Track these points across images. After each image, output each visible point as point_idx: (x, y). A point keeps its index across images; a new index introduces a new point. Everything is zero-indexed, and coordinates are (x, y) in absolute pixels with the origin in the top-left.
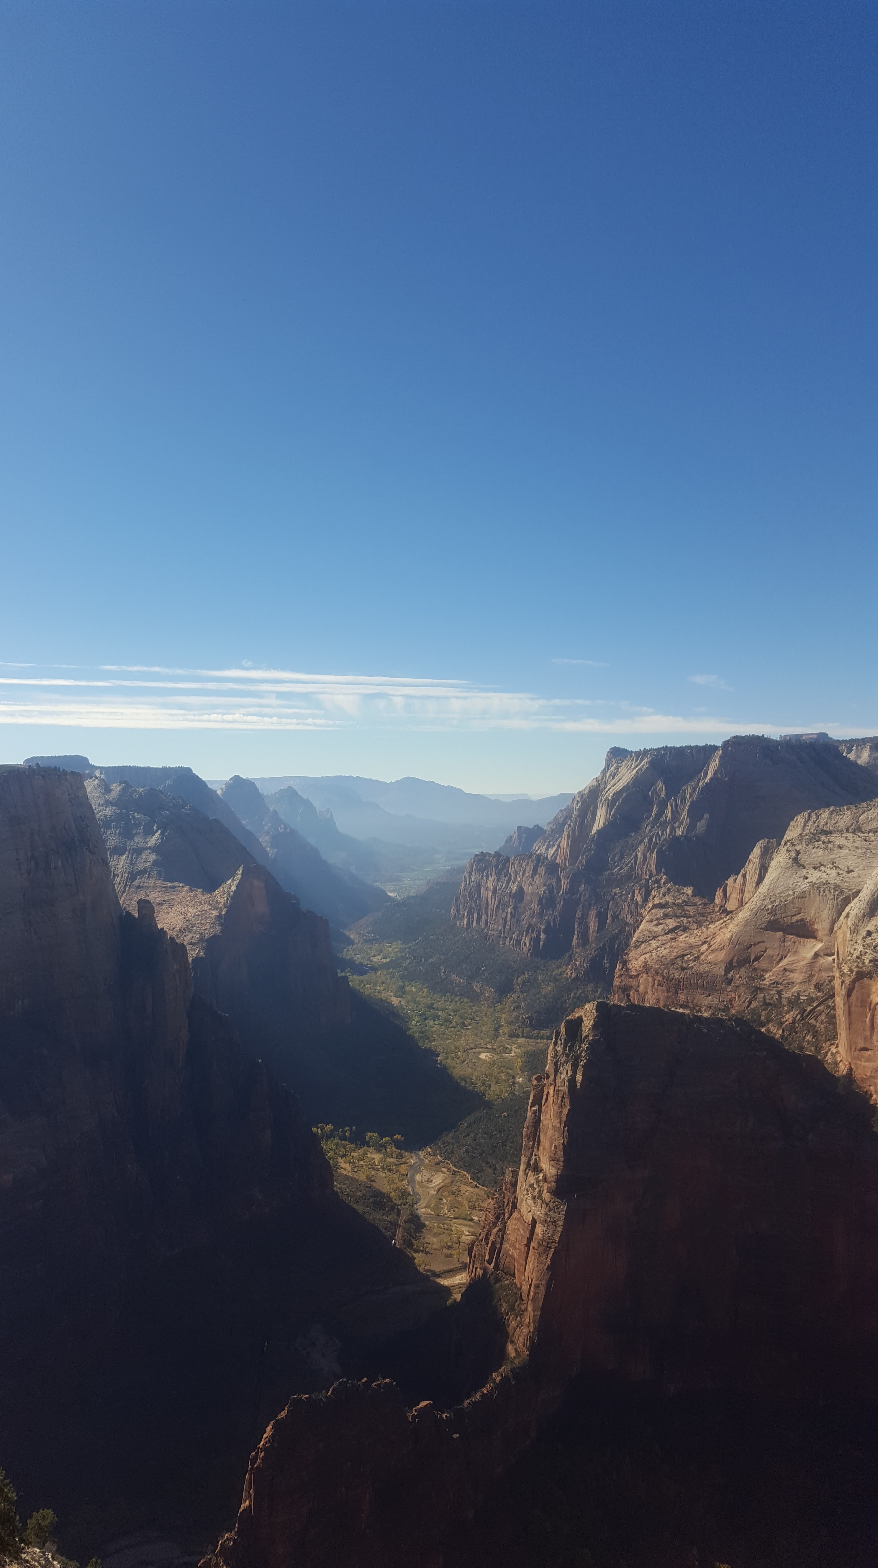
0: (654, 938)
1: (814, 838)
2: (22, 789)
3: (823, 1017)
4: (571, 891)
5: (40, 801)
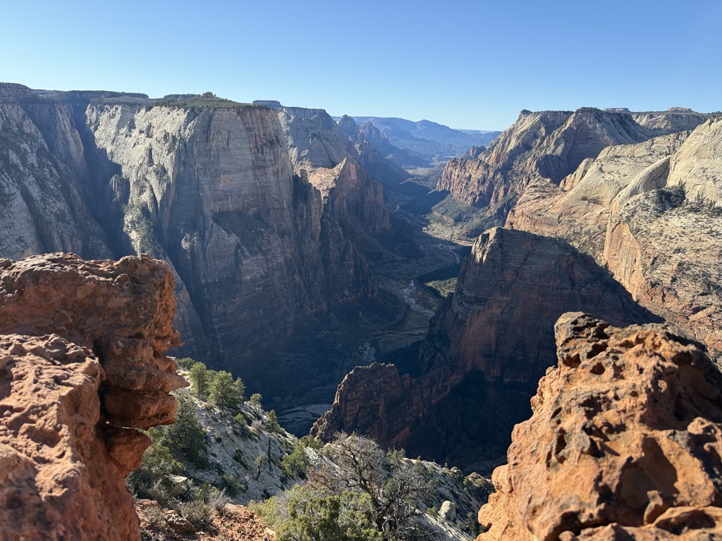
0: (529, 201)
1: (612, 159)
2: (251, 115)
3: (599, 240)
4: (494, 178)
5: (259, 121)
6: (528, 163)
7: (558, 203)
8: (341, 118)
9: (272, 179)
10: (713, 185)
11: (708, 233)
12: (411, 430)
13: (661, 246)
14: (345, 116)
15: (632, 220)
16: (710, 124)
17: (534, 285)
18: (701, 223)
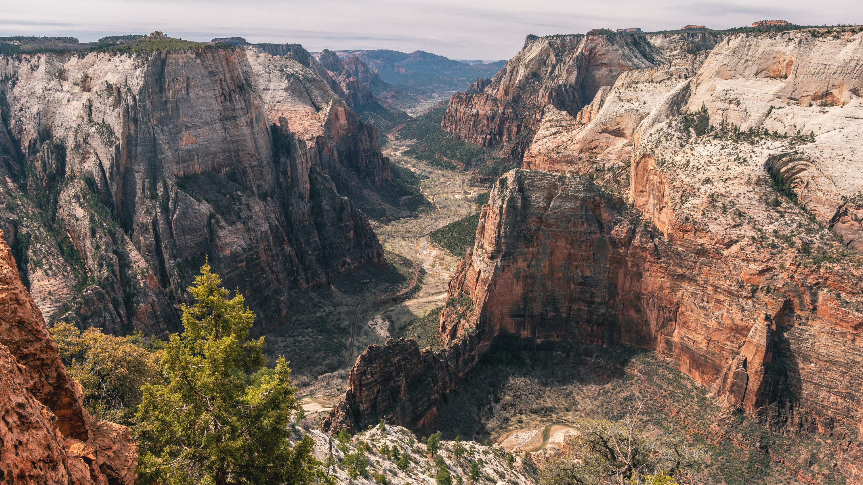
0: (545, 137)
1: (629, 86)
2: (213, 56)
3: (624, 176)
4: (504, 113)
5: (223, 63)
6: (540, 94)
7: (577, 138)
8: (321, 54)
9: (246, 130)
10: (736, 108)
11: (735, 160)
12: (438, 410)
13: (689, 178)
14: (326, 51)
15: (656, 152)
16: (728, 42)
17: (560, 232)
18: (727, 150)
